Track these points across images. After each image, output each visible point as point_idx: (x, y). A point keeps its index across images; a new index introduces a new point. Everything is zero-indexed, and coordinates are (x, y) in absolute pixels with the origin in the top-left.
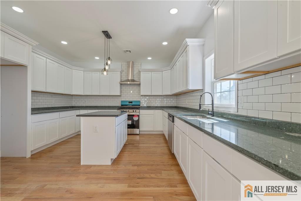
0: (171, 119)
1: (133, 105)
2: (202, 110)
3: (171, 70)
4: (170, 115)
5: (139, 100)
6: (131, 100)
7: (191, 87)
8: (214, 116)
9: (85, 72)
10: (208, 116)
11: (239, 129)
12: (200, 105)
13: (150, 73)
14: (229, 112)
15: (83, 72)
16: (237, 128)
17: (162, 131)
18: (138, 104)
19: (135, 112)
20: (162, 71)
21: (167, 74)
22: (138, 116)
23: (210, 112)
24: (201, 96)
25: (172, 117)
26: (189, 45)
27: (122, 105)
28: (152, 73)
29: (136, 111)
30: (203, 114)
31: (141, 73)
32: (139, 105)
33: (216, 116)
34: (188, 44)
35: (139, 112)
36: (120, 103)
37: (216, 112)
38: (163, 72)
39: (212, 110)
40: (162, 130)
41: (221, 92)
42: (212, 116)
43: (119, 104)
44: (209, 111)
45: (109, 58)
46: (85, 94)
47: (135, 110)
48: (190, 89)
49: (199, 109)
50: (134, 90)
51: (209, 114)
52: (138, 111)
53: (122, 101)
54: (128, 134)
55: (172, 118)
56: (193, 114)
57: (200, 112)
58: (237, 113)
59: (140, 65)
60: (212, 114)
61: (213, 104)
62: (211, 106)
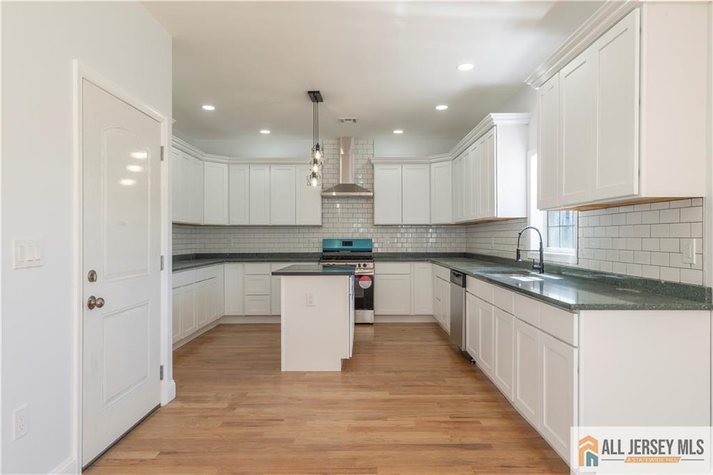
0: (460, 280)
1: (353, 251)
2: (523, 261)
3: (454, 162)
4: (457, 273)
5: (369, 236)
6: (348, 237)
7: (501, 214)
8: (543, 272)
9: (231, 166)
10: (533, 273)
11: (581, 292)
12: (518, 251)
13: (399, 167)
14: (567, 265)
15: (226, 165)
16: (576, 290)
17: (432, 316)
18: (367, 247)
19: (362, 267)
20: (430, 163)
21: (442, 170)
22: (372, 278)
23: (537, 264)
24: (520, 234)
25: (462, 277)
26: (496, 125)
27: (325, 251)
28: (405, 167)
29: (365, 266)
30: (525, 270)
31: (376, 168)
32: (371, 251)
33: (546, 272)
34: (495, 122)
35: (374, 268)
36: (321, 245)
37: (548, 265)
38: (432, 165)
39: (539, 261)
40: (432, 313)
41: (560, 226)
42: (540, 273)
43: (317, 249)
44: (534, 263)
45: (318, 146)
46: (231, 224)
47: (362, 264)
48: (498, 217)
49: (515, 258)
50: (356, 211)
51: (534, 269)
52: (370, 265)
53: (325, 241)
54: (356, 324)
55: (460, 278)
56: (506, 269)
57: (518, 264)
58: (577, 266)
59: (371, 146)
60: (539, 269)
61: (541, 250)
62: (539, 252)
